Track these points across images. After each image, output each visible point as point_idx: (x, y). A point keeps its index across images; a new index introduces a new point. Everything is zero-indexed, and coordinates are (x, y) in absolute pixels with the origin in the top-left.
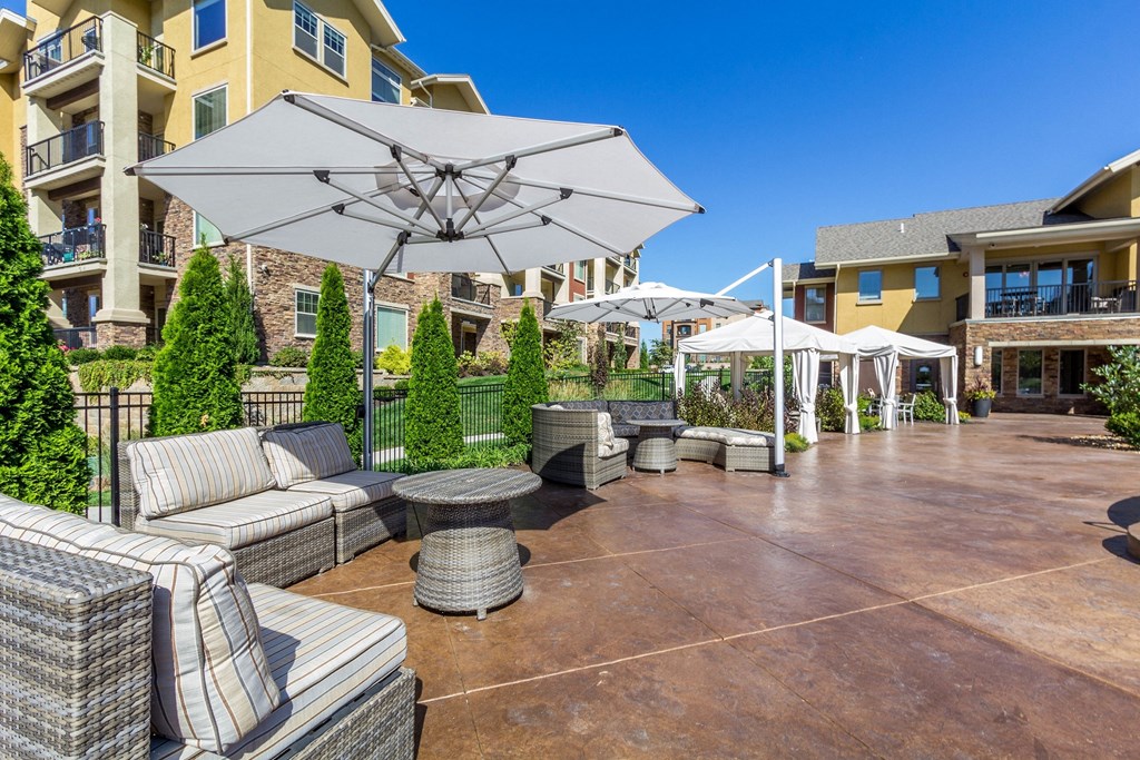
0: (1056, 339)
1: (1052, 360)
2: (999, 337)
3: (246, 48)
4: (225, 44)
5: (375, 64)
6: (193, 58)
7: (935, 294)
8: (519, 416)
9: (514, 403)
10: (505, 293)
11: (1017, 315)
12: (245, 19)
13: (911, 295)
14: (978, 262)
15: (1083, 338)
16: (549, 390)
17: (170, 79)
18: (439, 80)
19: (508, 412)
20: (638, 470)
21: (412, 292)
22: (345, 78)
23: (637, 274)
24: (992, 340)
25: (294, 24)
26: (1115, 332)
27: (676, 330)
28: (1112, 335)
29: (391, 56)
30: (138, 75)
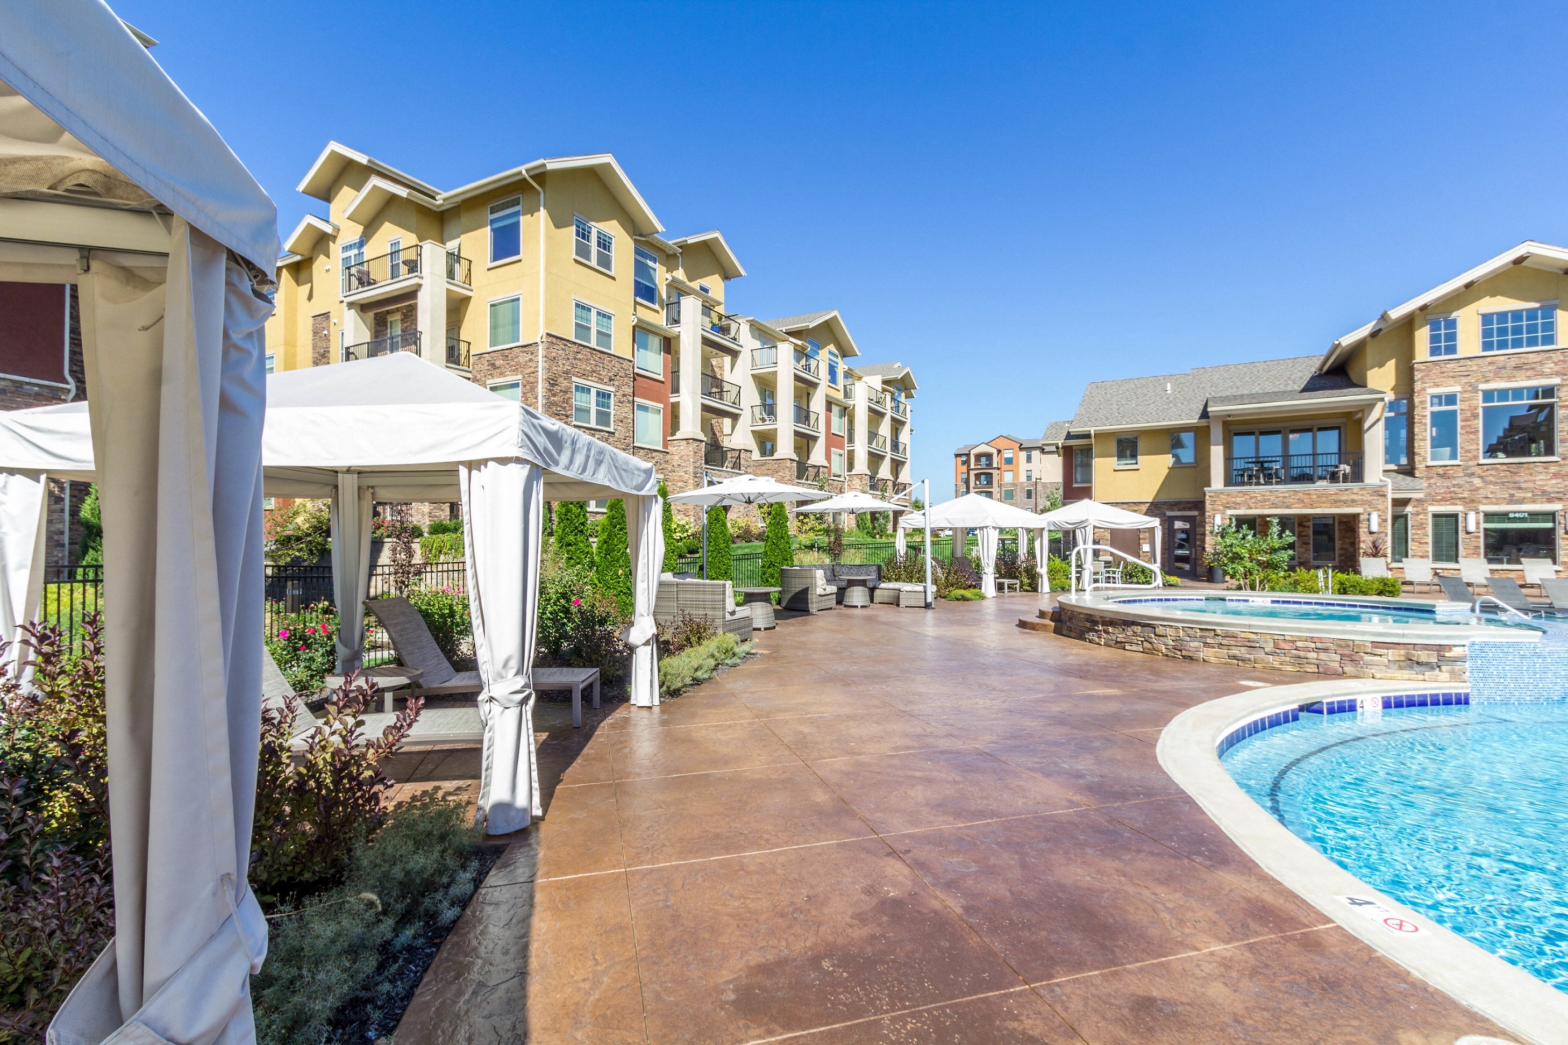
0: (1288, 507)
1: (1304, 526)
2: (1236, 505)
3: (539, 266)
4: (520, 261)
5: (637, 252)
6: (489, 270)
7: (1192, 460)
8: (772, 576)
9: (769, 567)
10: (756, 455)
11: (1250, 484)
12: (538, 241)
13: (1167, 460)
14: (1217, 432)
15: (1312, 506)
16: (795, 558)
17: (468, 286)
18: (689, 242)
19: (764, 573)
20: (846, 606)
21: (667, 462)
22: (612, 274)
23: (908, 421)
24: (1229, 508)
25: (575, 237)
26: (1340, 501)
27: (972, 478)
28: (1338, 504)
29: (654, 242)
30: (448, 290)
